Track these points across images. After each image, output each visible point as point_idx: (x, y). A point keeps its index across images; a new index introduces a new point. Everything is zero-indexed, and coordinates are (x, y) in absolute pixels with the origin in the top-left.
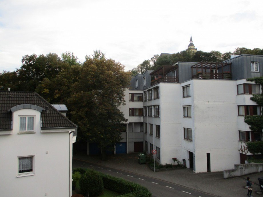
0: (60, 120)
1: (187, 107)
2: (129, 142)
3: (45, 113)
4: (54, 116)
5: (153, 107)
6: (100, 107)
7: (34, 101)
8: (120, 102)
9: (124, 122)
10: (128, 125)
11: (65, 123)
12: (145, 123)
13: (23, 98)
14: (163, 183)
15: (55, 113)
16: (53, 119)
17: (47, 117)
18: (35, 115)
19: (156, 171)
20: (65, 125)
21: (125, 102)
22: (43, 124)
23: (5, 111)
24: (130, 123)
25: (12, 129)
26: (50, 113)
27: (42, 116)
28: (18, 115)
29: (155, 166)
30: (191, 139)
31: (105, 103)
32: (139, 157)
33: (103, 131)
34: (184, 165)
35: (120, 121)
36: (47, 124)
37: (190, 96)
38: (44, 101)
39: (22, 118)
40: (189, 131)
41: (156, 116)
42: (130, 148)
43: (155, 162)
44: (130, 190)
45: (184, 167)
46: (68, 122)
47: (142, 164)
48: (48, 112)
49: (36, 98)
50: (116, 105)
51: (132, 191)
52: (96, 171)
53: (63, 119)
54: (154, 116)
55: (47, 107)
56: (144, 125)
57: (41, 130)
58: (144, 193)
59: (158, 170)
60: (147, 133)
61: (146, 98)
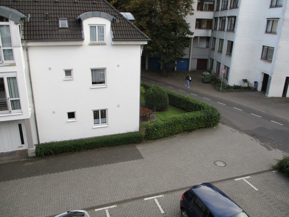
0: (131, 31)
1: (273, 20)
2: (192, 59)
3: (115, 22)
4: (124, 26)
5: (227, 19)
6: (165, 16)
7: (101, 7)
8: (187, 11)
9: (190, 36)
10: (192, 39)
11: (136, 35)
12: (213, 38)
13: (89, 4)
14: (230, 104)
15: (125, 23)
16: (123, 30)
17: (117, 27)
18: (105, 25)
19: (222, 92)
20: (137, 36)
21: (193, 12)
22: (114, 34)
23: (73, 19)
24: (195, 37)
25: (84, 40)
26: (120, 23)
27: (112, 26)
28: (87, 23)
29: (222, 87)
30: (270, 59)
31: (171, 12)
32: (204, 75)
33: (166, 44)
34: (254, 88)
35: (185, 35)
36: (118, 35)
37: (281, 6)
38: (112, 8)
39: (92, 27)
40: (269, 50)
41: (230, 30)
42: (193, 65)
43: (223, 82)
44: (198, 109)
45: (255, 89)
46: (140, 34)
47: (206, 83)
48: (118, 21)
49: (103, 4)
50: (182, 15)
51: (200, 109)
52: (161, 88)
53: (134, 29)
54: (227, 29)
55: (117, 16)
56: (211, 40)
57: (113, 42)
58: (213, 112)
59: (224, 90)
60: (215, 49)
61: (218, 6)
